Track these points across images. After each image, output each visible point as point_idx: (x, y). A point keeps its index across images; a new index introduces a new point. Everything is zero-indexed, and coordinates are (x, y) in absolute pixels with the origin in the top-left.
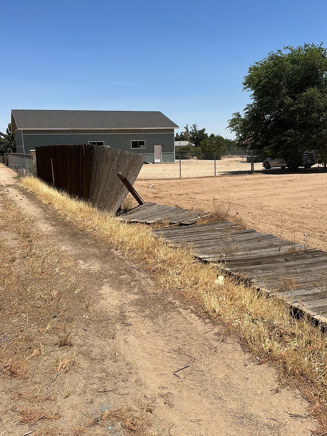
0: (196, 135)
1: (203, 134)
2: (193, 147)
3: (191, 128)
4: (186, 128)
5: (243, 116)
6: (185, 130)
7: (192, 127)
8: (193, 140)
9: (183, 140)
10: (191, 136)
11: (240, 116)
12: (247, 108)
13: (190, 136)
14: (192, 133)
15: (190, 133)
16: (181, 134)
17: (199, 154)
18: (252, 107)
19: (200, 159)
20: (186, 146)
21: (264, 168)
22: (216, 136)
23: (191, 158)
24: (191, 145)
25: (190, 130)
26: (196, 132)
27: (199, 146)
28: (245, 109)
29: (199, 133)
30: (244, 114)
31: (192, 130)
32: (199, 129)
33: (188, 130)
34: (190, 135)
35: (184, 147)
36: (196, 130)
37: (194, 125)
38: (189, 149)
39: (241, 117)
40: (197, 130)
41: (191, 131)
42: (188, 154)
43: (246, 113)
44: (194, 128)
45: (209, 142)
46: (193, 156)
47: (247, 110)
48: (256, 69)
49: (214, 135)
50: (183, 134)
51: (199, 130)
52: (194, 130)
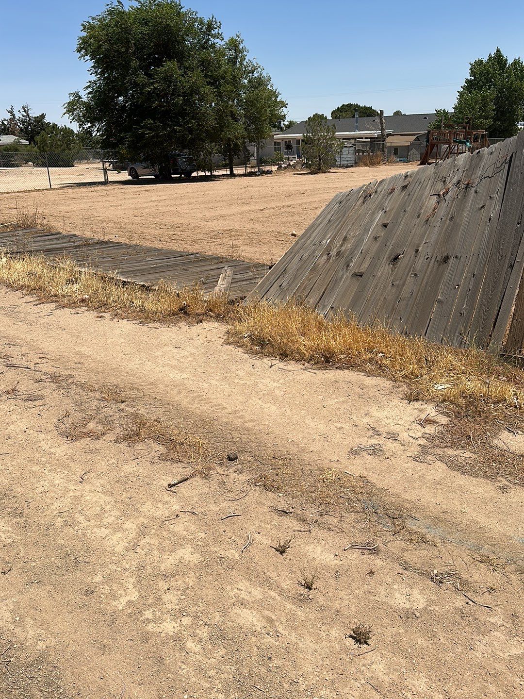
0: (29, 125)
1: (42, 124)
2: (26, 145)
3: (19, 111)
4: (11, 112)
5: (85, 99)
6: (9, 116)
7: (22, 110)
8: (26, 133)
9: (7, 134)
10: (21, 126)
11: (80, 97)
12: (89, 86)
13: (19, 126)
14: (23, 122)
15: (19, 120)
16: (3, 122)
17: (37, 158)
18: (96, 84)
19: (38, 166)
20: (10, 145)
21: (130, 178)
22: (60, 127)
23: (22, 165)
24: (19, 142)
25: (18, 115)
26: (30, 119)
27: (34, 144)
28: (87, 88)
29: (35, 121)
30: (86, 96)
31: (21, 116)
32: (34, 113)
33: (14, 116)
34: (19, 124)
35: (8, 147)
36: (28, 115)
37: (24, 108)
38: (17, 150)
39: (82, 100)
40: (30, 115)
41: (19, 118)
42: (16, 157)
43: (89, 93)
44: (25, 112)
45: (50, 137)
46: (27, 161)
47: (90, 90)
48: (91, 27)
49: (57, 125)
50: (6, 123)
51: (34, 116)
52: (26, 116)
